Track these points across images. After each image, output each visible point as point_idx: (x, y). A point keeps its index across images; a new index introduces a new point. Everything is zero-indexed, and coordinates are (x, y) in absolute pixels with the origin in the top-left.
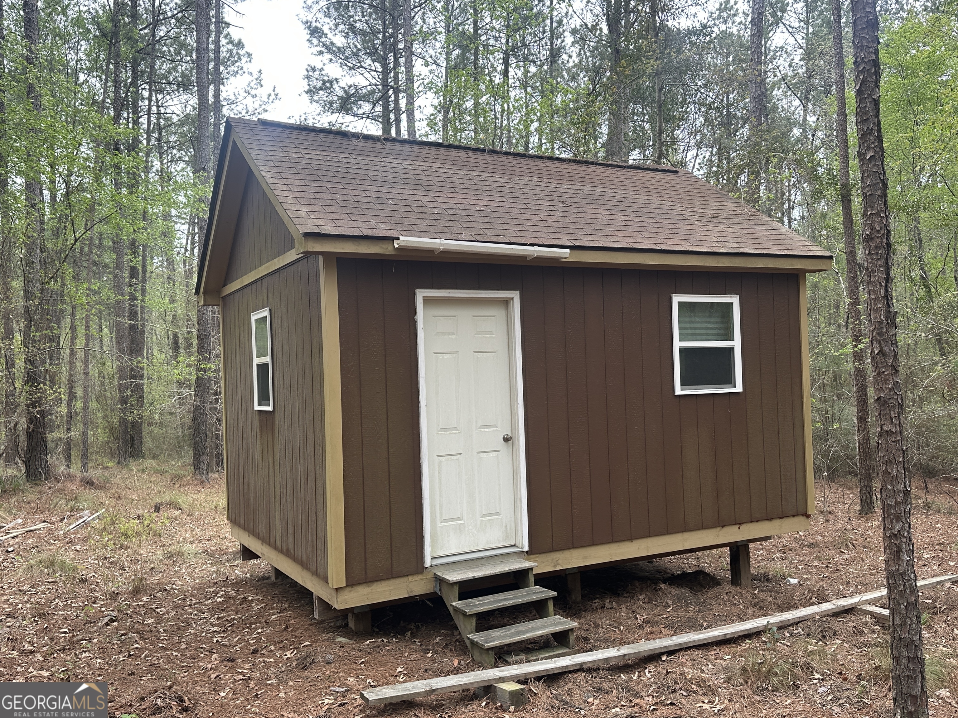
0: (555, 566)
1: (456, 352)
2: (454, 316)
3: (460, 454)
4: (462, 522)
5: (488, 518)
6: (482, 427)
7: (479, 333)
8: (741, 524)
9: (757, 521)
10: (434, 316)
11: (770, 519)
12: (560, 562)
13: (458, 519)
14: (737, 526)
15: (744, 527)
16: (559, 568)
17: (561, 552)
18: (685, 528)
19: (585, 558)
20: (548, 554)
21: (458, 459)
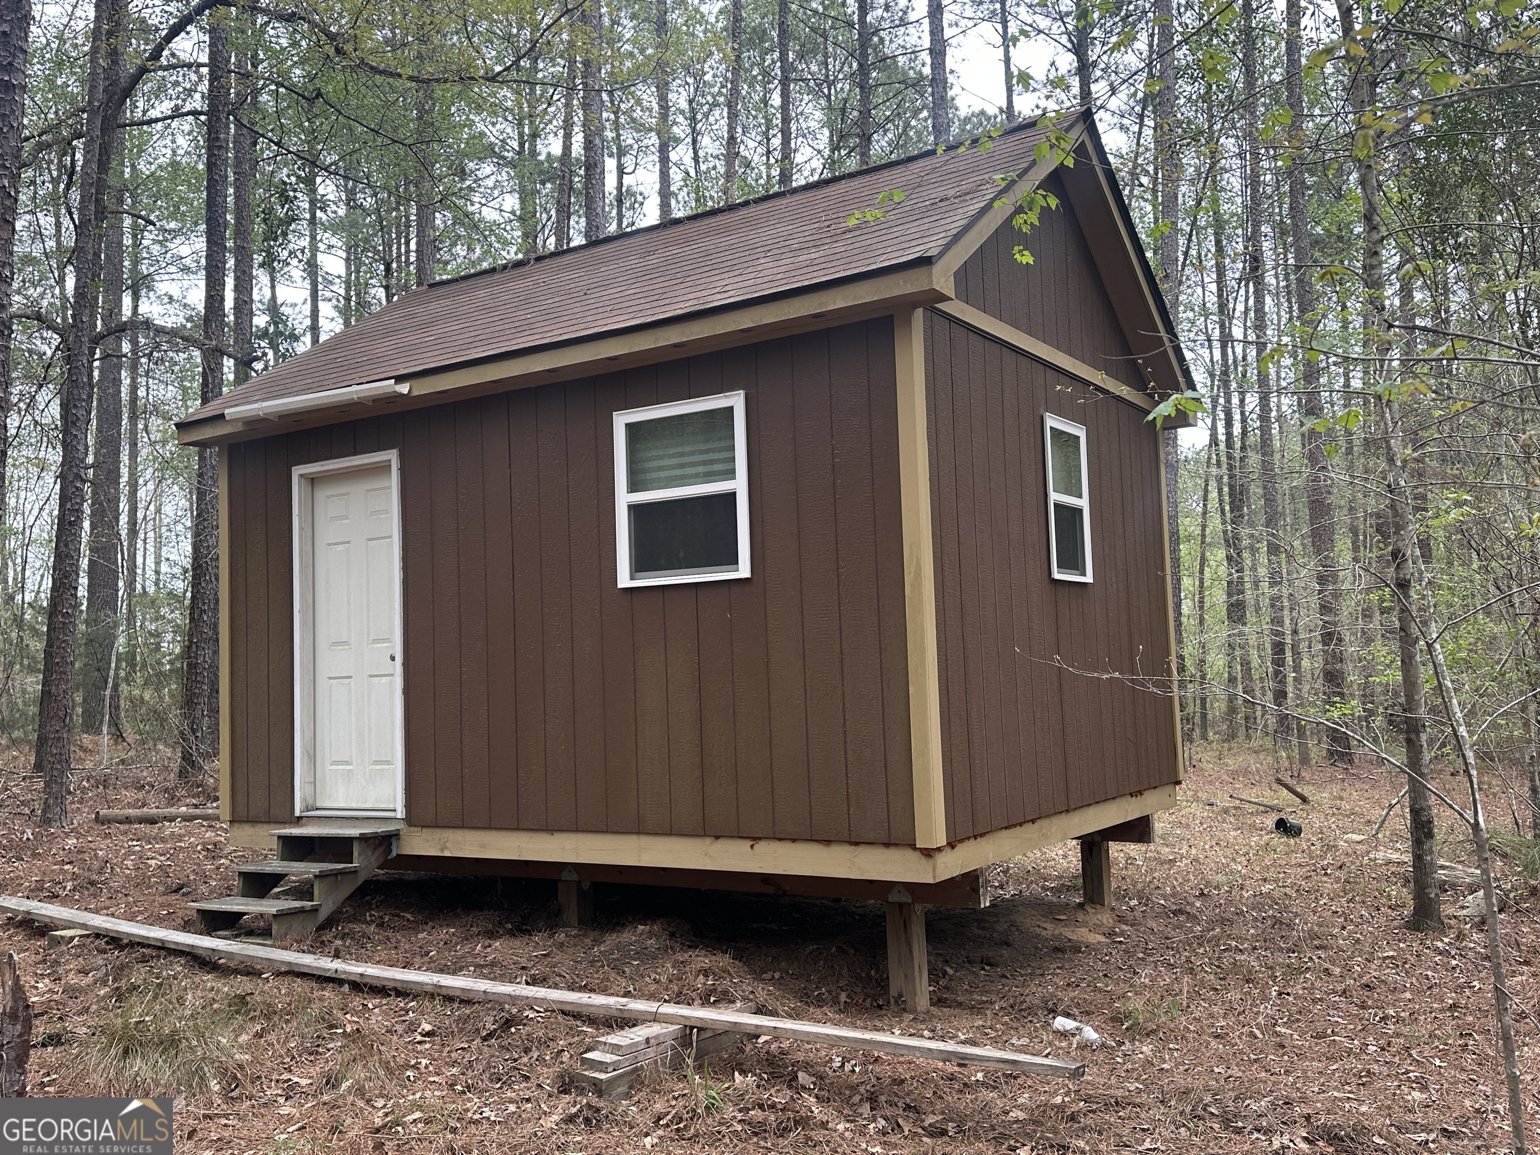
0: (442, 850)
1: (349, 542)
2: (348, 494)
3: (350, 677)
4: (351, 767)
5: (379, 767)
6: (376, 641)
7: (373, 513)
8: (756, 839)
9: (794, 840)
10: (328, 497)
11: (828, 842)
12: (449, 845)
13: (347, 763)
14: (749, 843)
15: (762, 846)
16: (447, 854)
17: (451, 831)
18: (638, 828)
19: (483, 846)
20: (434, 830)
21: (349, 684)
